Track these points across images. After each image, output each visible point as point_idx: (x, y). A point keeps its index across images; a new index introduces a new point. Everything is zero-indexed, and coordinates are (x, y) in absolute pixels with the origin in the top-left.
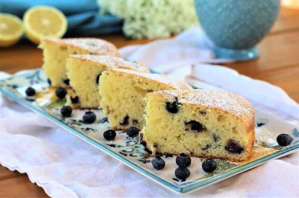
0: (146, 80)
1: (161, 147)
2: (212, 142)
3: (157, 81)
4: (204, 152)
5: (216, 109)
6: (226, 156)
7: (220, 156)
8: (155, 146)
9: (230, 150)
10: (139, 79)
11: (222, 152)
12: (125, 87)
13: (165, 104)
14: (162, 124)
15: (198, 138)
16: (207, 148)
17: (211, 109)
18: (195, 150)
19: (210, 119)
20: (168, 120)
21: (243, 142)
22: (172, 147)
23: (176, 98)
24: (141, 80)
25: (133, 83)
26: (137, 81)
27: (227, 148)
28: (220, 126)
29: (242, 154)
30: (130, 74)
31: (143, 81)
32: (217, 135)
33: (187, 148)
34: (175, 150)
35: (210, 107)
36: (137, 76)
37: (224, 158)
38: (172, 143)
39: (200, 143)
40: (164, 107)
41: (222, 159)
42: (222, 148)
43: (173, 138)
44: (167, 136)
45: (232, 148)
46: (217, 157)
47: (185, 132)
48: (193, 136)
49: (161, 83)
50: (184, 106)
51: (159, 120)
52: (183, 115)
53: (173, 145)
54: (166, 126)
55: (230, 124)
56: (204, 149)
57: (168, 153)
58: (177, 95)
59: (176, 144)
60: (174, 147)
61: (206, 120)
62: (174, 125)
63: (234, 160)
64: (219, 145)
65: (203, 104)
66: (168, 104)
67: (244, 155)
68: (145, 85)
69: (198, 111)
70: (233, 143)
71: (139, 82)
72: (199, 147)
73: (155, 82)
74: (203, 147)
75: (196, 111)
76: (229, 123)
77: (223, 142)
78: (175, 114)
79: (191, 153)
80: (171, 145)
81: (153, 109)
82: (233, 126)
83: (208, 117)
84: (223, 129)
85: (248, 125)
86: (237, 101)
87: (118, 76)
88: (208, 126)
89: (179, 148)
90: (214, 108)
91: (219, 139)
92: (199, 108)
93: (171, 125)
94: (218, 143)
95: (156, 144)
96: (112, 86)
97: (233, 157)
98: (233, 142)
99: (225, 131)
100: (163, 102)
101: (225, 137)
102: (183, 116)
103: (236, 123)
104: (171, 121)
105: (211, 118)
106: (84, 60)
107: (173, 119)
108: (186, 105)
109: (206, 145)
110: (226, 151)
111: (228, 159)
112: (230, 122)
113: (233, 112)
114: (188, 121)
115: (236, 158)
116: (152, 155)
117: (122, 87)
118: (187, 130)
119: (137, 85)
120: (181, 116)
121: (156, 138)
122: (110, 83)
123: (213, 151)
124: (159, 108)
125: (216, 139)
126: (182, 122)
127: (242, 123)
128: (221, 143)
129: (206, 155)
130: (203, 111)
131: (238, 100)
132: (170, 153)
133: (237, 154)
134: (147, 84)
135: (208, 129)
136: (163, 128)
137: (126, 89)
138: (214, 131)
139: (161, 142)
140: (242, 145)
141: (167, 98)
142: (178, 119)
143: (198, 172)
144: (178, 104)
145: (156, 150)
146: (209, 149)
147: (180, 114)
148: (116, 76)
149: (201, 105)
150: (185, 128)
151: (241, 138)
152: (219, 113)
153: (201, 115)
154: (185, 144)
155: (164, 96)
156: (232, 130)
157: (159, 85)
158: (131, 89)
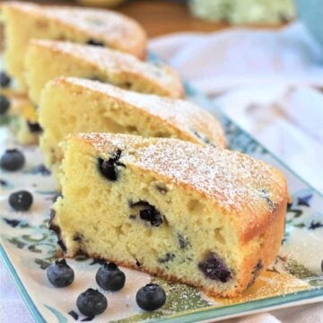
0: (125, 108)
1: (87, 241)
2: (175, 249)
3: (145, 112)
4: (162, 266)
5: (185, 186)
6: (200, 281)
7: (188, 279)
8: (77, 238)
9: (209, 271)
10: (113, 104)
11: (192, 273)
12: (85, 116)
13: (96, 161)
14: (91, 197)
15: (152, 238)
16: (167, 260)
17: (175, 184)
18: (146, 259)
19: (174, 204)
20: (101, 192)
21: (233, 261)
22: (106, 245)
23: (119, 152)
24: (116, 106)
25: (102, 111)
26: (108, 107)
27: (202, 267)
28: (192, 221)
29: (227, 283)
30: (97, 92)
31: (120, 109)
32: (185, 237)
33: (133, 252)
34: (111, 251)
35: (174, 181)
36: (109, 97)
37: (196, 285)
38: (107, 237)
39: (155, 247)
40: (94, 166)
41: (191, 285)
42: (194, 266)
43: (109, 229)
44: (99, 222)
45: (212, 268)
46: (184, 280)
47: (130, 221)
48: (144, 230)
49: (152, 116)
50: (127, 171)
51: (86, 190)
52: (126, 186)
53: (109, 242)
54: (98, 203)
55: (209, 220)
56: (162, 261)
57: (99, 257)
58: (123, 145)
59: (113, 241)
60: (109, 246)
61: (166, 204)
62: (111, 203)
63: (212, 294)
64: (189, 259)
65: (163, 173)
66: (101, 161)
67: (230, 288)
68: (122, 115)
69: (153, 183)
70: (215, 260)
71: (113, 110)
72: (153, 256)
73: (141, 112)
74: (160, 256)
75: (148, 183)
76: (207, 217)
77: (197, 254)
78: (113, 183)
79: (138, 264)
80: (105, 241)
81: (74, 167)
82: (215, 224)
83: (171, 198)
84: (196, 228)
85: (243, 228)
86: (250, 175)
87: (74, 94)
88: (170, 217)
89: (118, 249)
90: (181, 184)
91: (188, 246)
92: (154, 179)
93: (106, 203)
94: (188, 253)
95: (78, 233)
96: (62, 112)
97: (212, 286)
98: (215, 256)
99: (200, 233)
100: (92, 156)
101: (199, 245)
102: (127, 190)
103: (221, 220)
104: (105, 196)
105: (176, 201)
106: (58, 53)
107: (109, 191)
108: (131, 170)
109: (164, 253)
110: (200, 272)
111: (202, 288)
112: (211, 217)
113: (219, 196)
114: (136, 200)
115: (216, 290)
116: (67, 255)
117: (82, 115)
118: (132, 217)
119: (108, 114)
120: (123, 188)
121: (80, 222)
122: (60, 105)
123: (177, 268)
124: (86, 167)
125: (183, 245)
126: (124, 200)
127: (232, 223)
128: (192, 255)
129: (164, 274)
130: (162, 187)
131: (252, 173)
132: (102, 256)
133: (220, 283)
134: (126, 114)
135: (171, 223)
136: (92, 205)
137: (88, 119)
138: (180, 228)
139: (88, 232)
140: (229, 267)
141: (100, 149)
142: (117, 194)
143: (127, 306)
144: (119, 164)
145: (78, 247)
146: (170, 262)
147: (121, 185)
148: (71, 92)
149: (160, 173)
150: (129, 214)
151: (229, 253)
152: (191, 195)
153: (158, 192)
154: (129, 245)
155: (94, 144)
156: (213, 232)
157: (148, 119)
158: (96, 122)
